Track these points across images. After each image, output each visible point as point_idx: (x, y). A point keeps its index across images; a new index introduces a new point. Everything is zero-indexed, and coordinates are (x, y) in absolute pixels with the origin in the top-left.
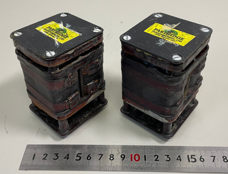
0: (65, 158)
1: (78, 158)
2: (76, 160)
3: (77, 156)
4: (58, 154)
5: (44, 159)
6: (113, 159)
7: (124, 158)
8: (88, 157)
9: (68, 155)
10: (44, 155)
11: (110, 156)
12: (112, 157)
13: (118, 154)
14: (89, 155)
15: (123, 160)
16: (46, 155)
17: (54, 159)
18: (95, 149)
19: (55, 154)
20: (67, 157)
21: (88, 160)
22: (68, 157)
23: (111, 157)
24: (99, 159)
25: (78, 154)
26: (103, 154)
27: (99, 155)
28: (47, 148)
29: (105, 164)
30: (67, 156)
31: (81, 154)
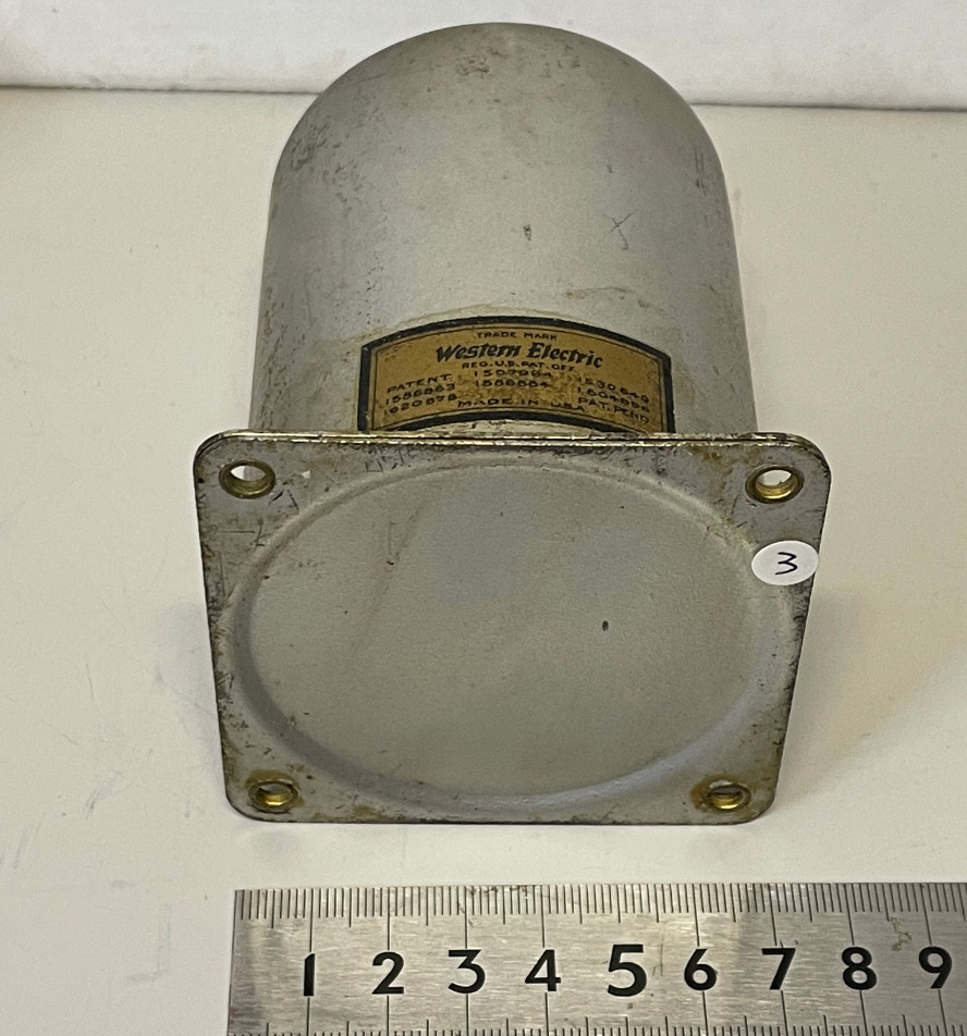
0: (531, 979)
1: (625, 979)
2: (613, 990)
3: (615, 965)
4: (478, 951)
5: (383, 988)
6: (871, 980)
7: (944, 971)
8: (693, 966)
9: (549, 956)
10: (378, 961)
11: (846, 956)
12: (862, 966)
13: (896, 947)
14: (699, 953)
15: (938, 984)
16: (388, 964)
17: (453, 987)
18: (729, 915)
19: (452, 953)
20: (543, 973)
21: (698, 993)
22: (551, 969)
23: (853, 967)
24: (776, 985)
25: (618, 949)
26: (792, 951)
27: (766, 952)
28: (385, 913)
29: (821, 1013)
30: (545, 964)
31: (638, 948)
